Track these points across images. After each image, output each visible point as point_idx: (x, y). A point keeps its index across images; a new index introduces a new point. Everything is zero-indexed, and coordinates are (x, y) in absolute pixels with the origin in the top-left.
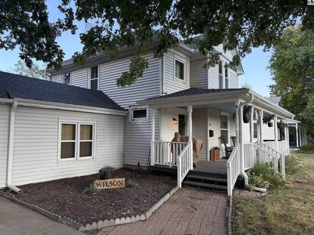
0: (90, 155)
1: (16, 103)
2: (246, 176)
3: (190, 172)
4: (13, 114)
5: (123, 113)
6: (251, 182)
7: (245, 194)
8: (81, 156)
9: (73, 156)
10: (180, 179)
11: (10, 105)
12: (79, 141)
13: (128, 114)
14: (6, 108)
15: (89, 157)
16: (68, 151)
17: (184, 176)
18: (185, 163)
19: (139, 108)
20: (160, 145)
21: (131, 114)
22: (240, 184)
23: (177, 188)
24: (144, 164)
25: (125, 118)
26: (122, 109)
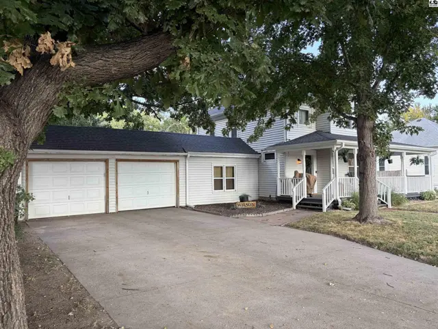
0: (233, 188)
1: (189, 155)
2: (340, 200)
3: (304, 199)
4: (187, 161)
5: (257, 156)
6: (343, 204)
7: (337, 212)
8: (227, 189)
9: (222, 189)
10: (295, 204)
11: (186, 156)
12: (225, 178)
13: (261, 157)
14: (184, 159)
15: (232, 190)
16: (218, 185)
17: (298, 202)
18: (297, 193)
19: (269, 151)
20: (283, 180)
21: (263, 156)
22: (335, 206)
23: (291, 209)
24: (273, 196)
25: (259, 160)
26: (257, 153)
